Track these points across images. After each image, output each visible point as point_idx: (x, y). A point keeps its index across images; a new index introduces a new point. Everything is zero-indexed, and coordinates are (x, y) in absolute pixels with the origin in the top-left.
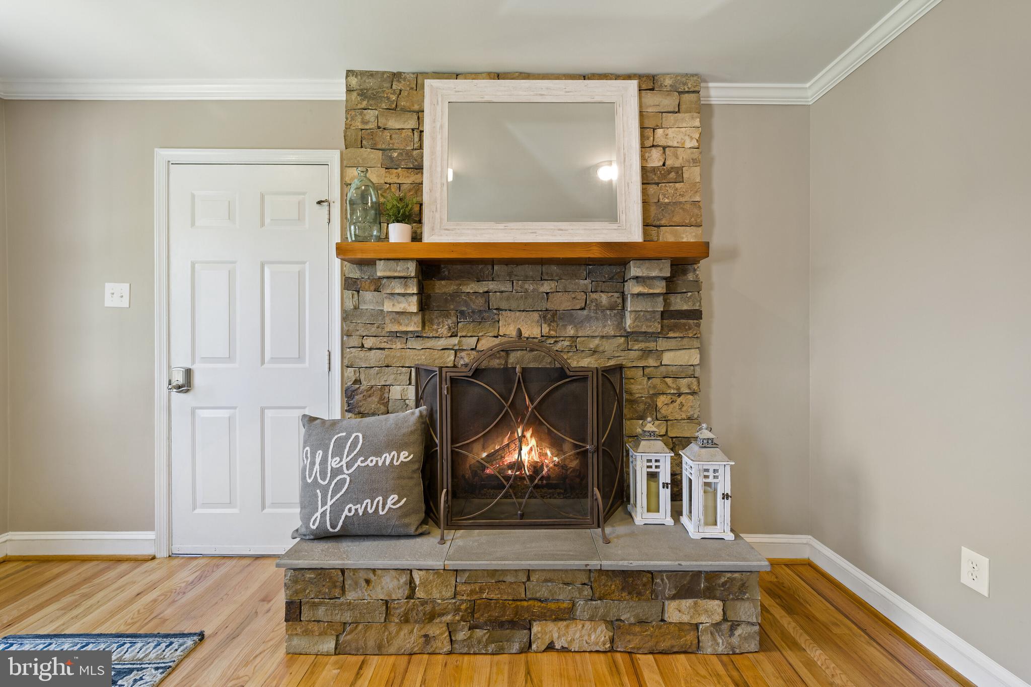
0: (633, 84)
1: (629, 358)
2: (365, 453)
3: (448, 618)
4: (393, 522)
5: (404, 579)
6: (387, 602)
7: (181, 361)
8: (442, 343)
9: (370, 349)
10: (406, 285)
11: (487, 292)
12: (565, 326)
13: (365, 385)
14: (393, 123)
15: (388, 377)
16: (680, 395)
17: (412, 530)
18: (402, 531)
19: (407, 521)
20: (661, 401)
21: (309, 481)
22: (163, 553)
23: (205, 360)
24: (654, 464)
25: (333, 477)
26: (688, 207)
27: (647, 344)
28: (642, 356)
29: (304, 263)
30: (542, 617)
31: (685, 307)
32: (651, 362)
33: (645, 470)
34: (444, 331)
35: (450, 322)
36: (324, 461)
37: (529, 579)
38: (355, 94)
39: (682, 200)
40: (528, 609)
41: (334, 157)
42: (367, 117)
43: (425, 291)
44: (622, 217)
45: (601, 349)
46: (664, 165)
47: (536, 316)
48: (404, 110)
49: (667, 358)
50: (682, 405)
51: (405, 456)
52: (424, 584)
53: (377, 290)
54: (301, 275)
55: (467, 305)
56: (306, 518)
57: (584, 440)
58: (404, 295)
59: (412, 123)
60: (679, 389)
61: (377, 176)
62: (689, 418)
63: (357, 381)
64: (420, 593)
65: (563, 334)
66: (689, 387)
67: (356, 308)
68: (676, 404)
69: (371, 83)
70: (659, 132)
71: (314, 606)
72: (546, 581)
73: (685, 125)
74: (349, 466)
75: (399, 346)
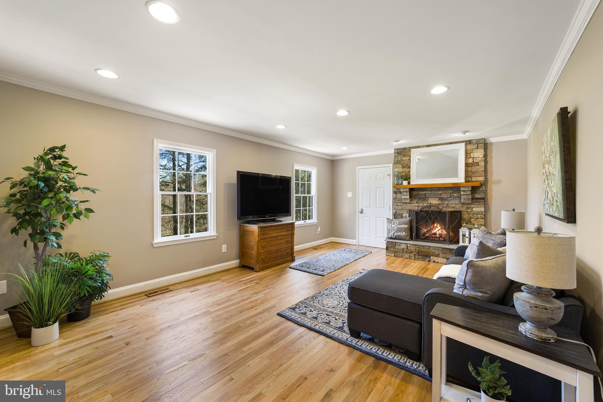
0: (464, 144)
1: (463, 209)
2: (399, 224)
3: (414, 253)
4: (404, 237)
5: (406, 245)
6: (403, 249)
7: (361, 207)
8: (415, 205)
9: (399, 206)
10: (407, 193)
11: (426, 194)
12: (445, 201)
13: (398, 213)
14: (404, 159)
15: (403, 212)
16: (478, 219)
17: (408, 239)
18: (406, 239)
19: (407, 237)
20: (472, 220)
21: (389, 229)
22: (357, 244)
23: (365, 207)
24: (464, 232)
25: (393, 228)
26: (480, 172)
27: (468, 206)
28: (467, 209)
29: (384, 188)
30: (433, 255)
31: (479, 197)
32: (469, 210)
33: (462, 234)
34: (415, 202)
35: (416, 200)
36: (391, 225)
37: (430, 248)
38: (396, 153)
39: (478, 170)
40: (429, 254)
41: (391, 165)
42: (398, 158)
43: (411, 194)
44: (459, 176)
45: (455, 207)
46: (473, 162)
47: (437, 199)
48: (406, 156)
49: (474, 209)
50: (478, 221)
51: (406, 226)
52: (409, 246)
53: (400, 193)
54: (384, 190)
55: (421, 196)
56: (388, 235)
57: (446, 226)
58: (406, 195)
59: (408, 158)
60: (477, 217)
61: (401, 170)
62: (481, 225)
63: (396, 212)
64: (409, 248)
65: (445, 203)
66: (481, 217)
67: (396, 197)
68: (477, 221)
69: (399, 151)
70: (472, 154)
71: (391, 248)
72: (433, 249)
73: (479, 152)
74: (396, 227)
75: (405, 205)
